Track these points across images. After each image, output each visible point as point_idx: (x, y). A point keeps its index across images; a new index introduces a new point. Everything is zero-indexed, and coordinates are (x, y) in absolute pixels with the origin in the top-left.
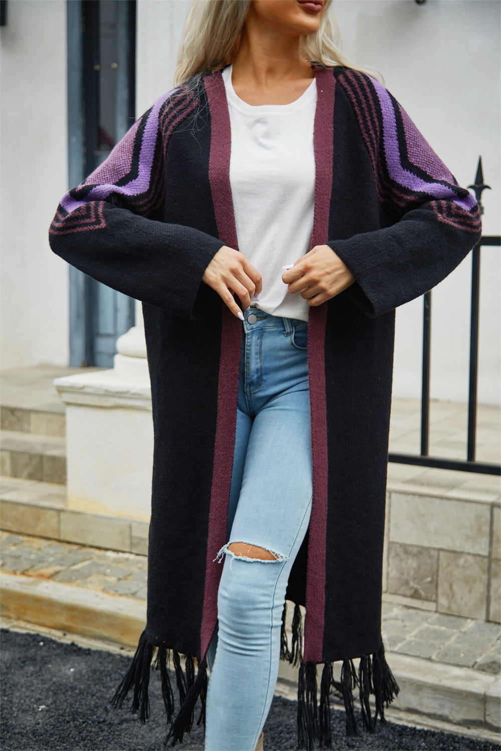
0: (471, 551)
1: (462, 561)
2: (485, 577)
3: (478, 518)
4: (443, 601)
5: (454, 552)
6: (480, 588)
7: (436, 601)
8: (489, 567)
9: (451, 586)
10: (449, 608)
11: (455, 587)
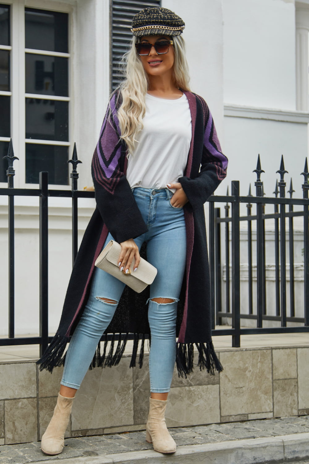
0: (26, 396)
1: (20, 404)
2: (35, 411)
3: (29, 372)
4: (9, 435)
5: (15, 399)
6: (33, 419)
7: (4, 437)
8: (38, 404)
9: (14, 423)
10: (13, 439)
11: (16, 424)
